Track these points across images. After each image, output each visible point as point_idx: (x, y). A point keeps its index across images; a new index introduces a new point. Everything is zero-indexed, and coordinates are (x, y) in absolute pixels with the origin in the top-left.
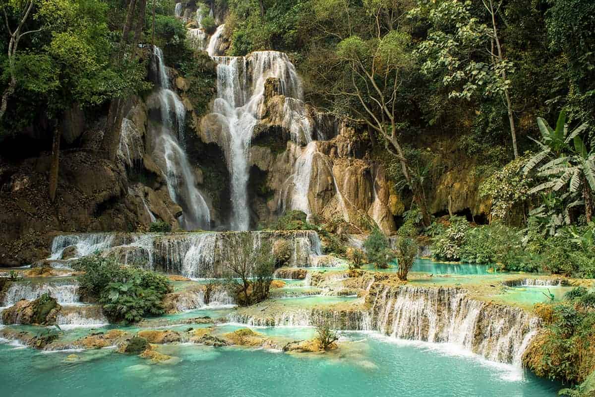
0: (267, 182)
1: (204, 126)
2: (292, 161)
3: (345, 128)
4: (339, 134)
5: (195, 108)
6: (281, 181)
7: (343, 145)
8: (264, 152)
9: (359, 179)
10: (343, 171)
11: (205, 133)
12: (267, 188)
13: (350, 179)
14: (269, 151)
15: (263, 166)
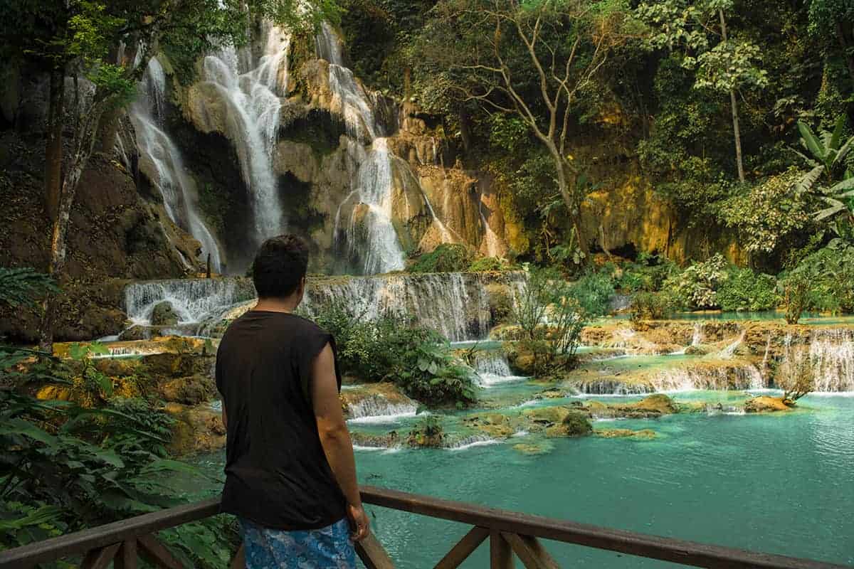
0: (309, 200)
1: (194, 102)
2: (351, 168)
3: (409, 119)
4: (401, 128)
5: (176, 71)
6: (335, 200)
7: (425, 146)
8: (303, 151)
9: (464, 200)
10: (438, 185)
11: (200, 116)
12: (309, 212)
13: (451, 200)
14: (309, 149)
15: (301, 175)
